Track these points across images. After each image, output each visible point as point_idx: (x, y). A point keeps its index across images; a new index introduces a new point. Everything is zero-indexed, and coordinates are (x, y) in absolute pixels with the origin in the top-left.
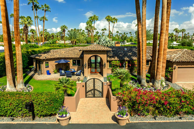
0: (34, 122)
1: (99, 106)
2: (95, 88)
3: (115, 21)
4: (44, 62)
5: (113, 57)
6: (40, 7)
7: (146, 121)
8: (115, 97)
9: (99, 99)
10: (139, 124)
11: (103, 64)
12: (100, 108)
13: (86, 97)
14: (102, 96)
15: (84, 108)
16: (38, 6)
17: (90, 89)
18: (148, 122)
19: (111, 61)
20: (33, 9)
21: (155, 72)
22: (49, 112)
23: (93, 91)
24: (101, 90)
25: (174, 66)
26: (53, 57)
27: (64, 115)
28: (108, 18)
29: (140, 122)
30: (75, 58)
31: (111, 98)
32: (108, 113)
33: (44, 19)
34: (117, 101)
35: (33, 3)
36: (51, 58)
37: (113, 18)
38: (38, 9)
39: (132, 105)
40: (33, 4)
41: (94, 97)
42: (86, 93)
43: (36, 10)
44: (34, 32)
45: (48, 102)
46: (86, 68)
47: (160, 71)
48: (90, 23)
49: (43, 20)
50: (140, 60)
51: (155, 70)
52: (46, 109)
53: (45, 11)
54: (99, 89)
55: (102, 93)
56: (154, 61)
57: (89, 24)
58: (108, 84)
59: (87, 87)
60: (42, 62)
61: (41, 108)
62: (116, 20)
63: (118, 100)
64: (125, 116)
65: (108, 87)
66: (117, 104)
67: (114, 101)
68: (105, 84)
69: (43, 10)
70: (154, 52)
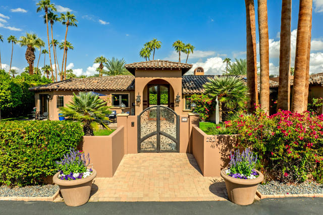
1: (170, 166)
2: (161, 130)
3: (190, 50)
4: (55, 97)
6: (59, 17)
7: (306, 195)
8: (214, 138)
9: (170, 156)
10: (289, 201)
11: (175, 98)
12: (175, 170)
13: (140, 150)
14: (177, 149)
15: (135, 169)
16: (55, 16)
17: (148, 133)
18: (311, 195)
19: (190, 94)
20: (46, 22)
21: (287, 104)
22: (34, 167)
23: (155, 136)
24: (174, 135)
26: (73, 88)
27: (76, 175)
28: (177, 45)
29: (290, 195)
30: (118, 91)
31: (205, 140)
32: (197, 179)
34: (220, 146)
35: (46, 10)
36: (70, 88)
37: (186, 45)
38: (54, 21)
39: (264, 150)
40: (46, 11)
41: (158, 150)
42: (140, 141)
43: (52, 22)
44: (49, 70)
45: (33, 136)
46: (139, 106)
47: (301, 98)
48: (147, 53)
49: (65, 48)
51: (287, 99)
52: (25, 159)
53: (68, 25)
54: (169, 133)
55: (177, 141)
56: (285, 81)
57: (145, 55)
58: (192, 119)
59: (142, 125)
61: (10, 155)
62: (191, 48)
63: (222, 146)
64: (252, 177)
65: (192, 125)
66: (220, 156)
67: (213, 147)
68: (183, 119)
69: (64, 23)
70: (284, 61)
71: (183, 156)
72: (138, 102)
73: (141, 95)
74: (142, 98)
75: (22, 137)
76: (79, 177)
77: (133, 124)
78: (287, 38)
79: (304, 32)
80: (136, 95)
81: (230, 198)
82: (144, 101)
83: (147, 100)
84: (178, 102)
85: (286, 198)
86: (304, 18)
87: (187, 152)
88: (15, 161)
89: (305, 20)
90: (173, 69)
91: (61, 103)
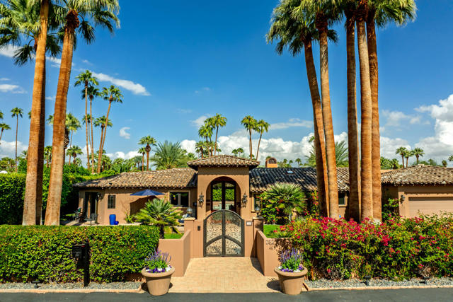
0: (87, 290)
1: (235, 269)
2: (226, 234)
3: (264, 128)
4: (106, 195)
5: (262, 186)
6: (101, 91)
7: (346, 288)
8: (272, 240)
9: (235, 260)
10: (330, 292)
11: (242, 197)
12: (239, 271)
13: (205, 255)
14: (242, 254)
15: (203, 271)
16: (96, 90)
17: (214, 237)
18: (350, 288)
19: (260, 193)
20: (84, 96)
21: (358, 206)
22: (124, 265)
23: (221, 240)
24: (239, 239)
25: (400, 194)
26: (127, 185)
27: (160, 269)
28: (247, 121)
29: (333, 288)
30: (177, 188)
31: (265, 243)
32: (258, 278)
33: (103, 123)
34: (277, 248)
35: (86, 83)
36: (123, 185)
37: (258, 121)
38: (94, 96)
39: (311, 250)
40: (86, 85)
41: (223, 254)
42: (206, 245)
43: (91, 97)
44: (76, 152)
46: (201, 206)
47: (368, 201)
48: (208, 132)
49: (101, 125)
50: (323, 181)
51: (358, 201)
52: (118, 257)
53: (111, 100)
54: (234, 237)
55: (242, 244)
56: (355, 182)
57: (205, 134)
58: (256, 222)
59: (208, 229)
60: (100, 195)
61: (107, 254)
62: (265, 126)
63: (279, 248)
64: (298, 271)
65: (256, 229)
66: (277, 257)
67: (271, 249)
68: (248, 223)
69: (106, 98)
70: (352, 161)
71: (247, 259)
72: (200, 202)
73: (204, 194)
74: (205, 198)
75: (117, 240)
76: (163, 271)
77: (199, 228)
78: (355, 137)
79: (366, 135)
80: (199, 194)
81: (282, 290)
82: (207, 201)
83: (210, 199)
84: (245, 202)
85: (328, 290)
86: (366, 121)
87: (252, 256)
88: (110, 259)
89: (367, 124)
90: (240, 166)
91: (112, 204)
